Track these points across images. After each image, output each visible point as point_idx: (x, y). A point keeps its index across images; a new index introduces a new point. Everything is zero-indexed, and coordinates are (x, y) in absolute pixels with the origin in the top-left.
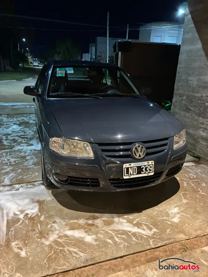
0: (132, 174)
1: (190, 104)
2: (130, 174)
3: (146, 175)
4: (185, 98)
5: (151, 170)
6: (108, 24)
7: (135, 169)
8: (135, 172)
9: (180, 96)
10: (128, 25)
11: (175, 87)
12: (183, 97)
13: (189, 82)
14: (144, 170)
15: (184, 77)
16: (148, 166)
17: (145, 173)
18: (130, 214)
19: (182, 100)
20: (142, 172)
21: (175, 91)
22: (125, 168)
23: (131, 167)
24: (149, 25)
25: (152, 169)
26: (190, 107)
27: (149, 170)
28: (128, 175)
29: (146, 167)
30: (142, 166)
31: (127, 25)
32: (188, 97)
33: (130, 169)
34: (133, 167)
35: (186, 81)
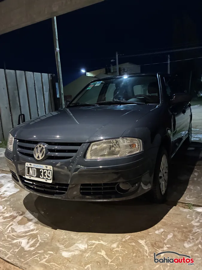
0: (32, 176)
2: (30, 175)
3: (44, 181)
5: (49, 177)
7: (35, 170)
8: (35, 175)
14: (42, 174)
16: (46, 171)
17: (43, 178)
18: (47, 226)
20: (40, 176)
22: (26, 167)
23: (31, 168)
25: (50, 175)
27: (48, 176)
28: (29, 175)
29: (44, 171)
30: (40, 169)
33: (30, 169)
34: (33, 168)
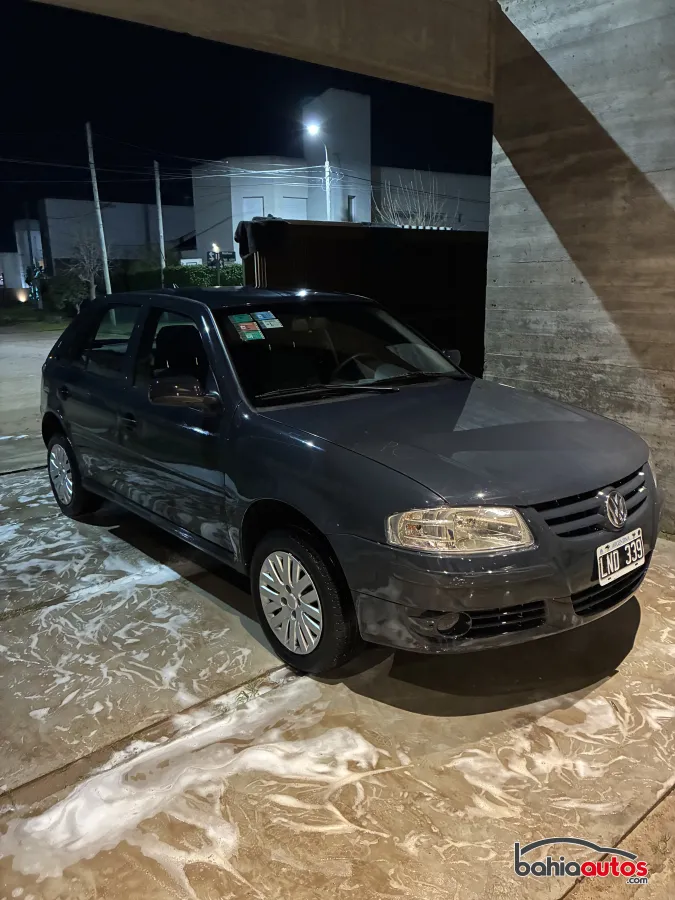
0: (613, 570)
1: (546, 382)
2: (609, 572)
3: (634, 567)
4: (523, 367)
5: (640, 553)
6: (91, 159)
7: (616, 555)
8: (617, 565)
9: (507, 365)
10: (156, 164)
11: (488, 341)
12: (519, 365)
13: (532, 326)
14: (629, 554)
15: (511, 314)
16: (634, 543)
17: (632, 562)
19: (516, 374)
20: (627, 562)
21: (488, 354)
22: (599, 558)
23: (609, 554)
24: (226, 165)
25: (641, 548)
26: (546, 390)
27: (637, 552)
28: (607, 574)
29: (631, 546)
30: (625, 546)
31: (153, 165)
32: (534, 364)
33: (607, 558)
34: (612, 552)
35: (520, 323)
